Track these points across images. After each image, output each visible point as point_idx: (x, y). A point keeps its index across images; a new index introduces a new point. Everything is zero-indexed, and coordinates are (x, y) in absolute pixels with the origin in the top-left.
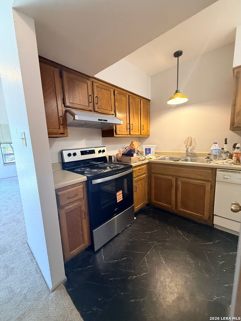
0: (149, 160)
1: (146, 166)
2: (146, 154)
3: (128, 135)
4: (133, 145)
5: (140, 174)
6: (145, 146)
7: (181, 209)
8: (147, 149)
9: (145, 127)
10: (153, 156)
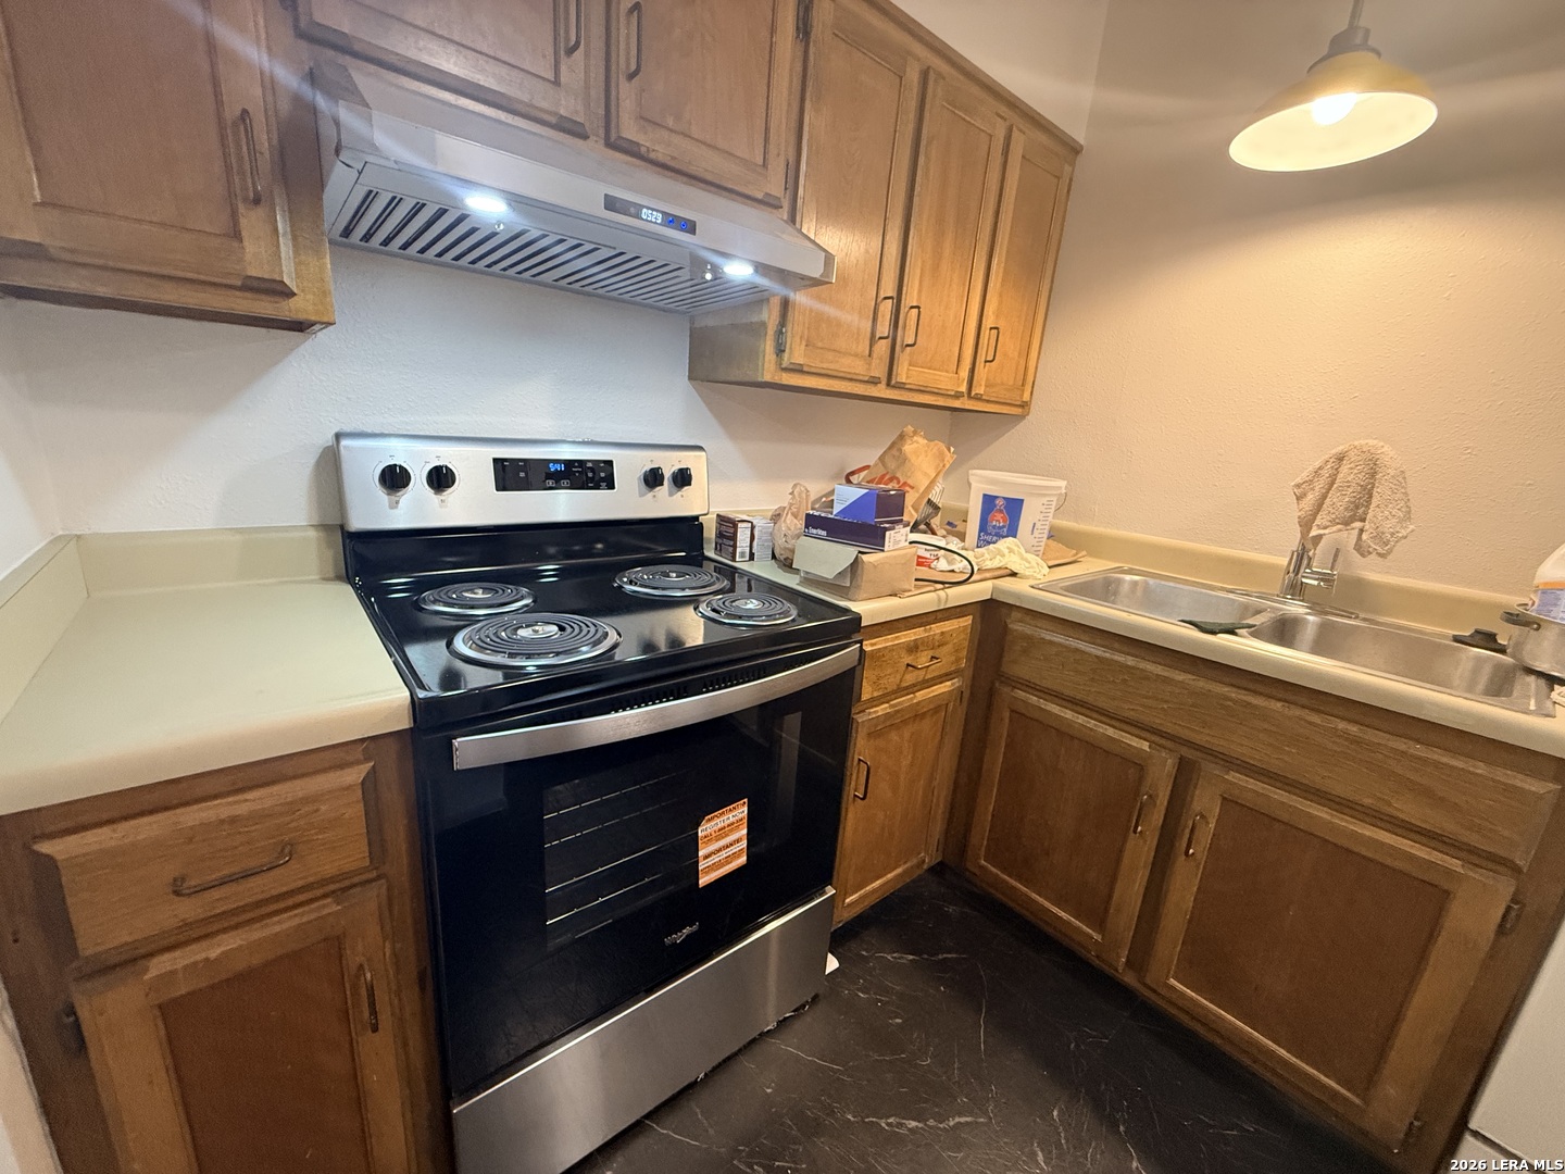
0: (998, 582)
1: (967, 621)
2: (988, 534)
3: (874, 381)
4: (903, 460)
5: (910, 678)
6: (985, 480)
7: (1172, 981)
8: (999, 502)
9: (1009, 346)
10: (1030, 556)
